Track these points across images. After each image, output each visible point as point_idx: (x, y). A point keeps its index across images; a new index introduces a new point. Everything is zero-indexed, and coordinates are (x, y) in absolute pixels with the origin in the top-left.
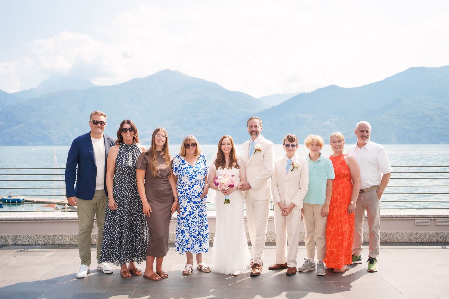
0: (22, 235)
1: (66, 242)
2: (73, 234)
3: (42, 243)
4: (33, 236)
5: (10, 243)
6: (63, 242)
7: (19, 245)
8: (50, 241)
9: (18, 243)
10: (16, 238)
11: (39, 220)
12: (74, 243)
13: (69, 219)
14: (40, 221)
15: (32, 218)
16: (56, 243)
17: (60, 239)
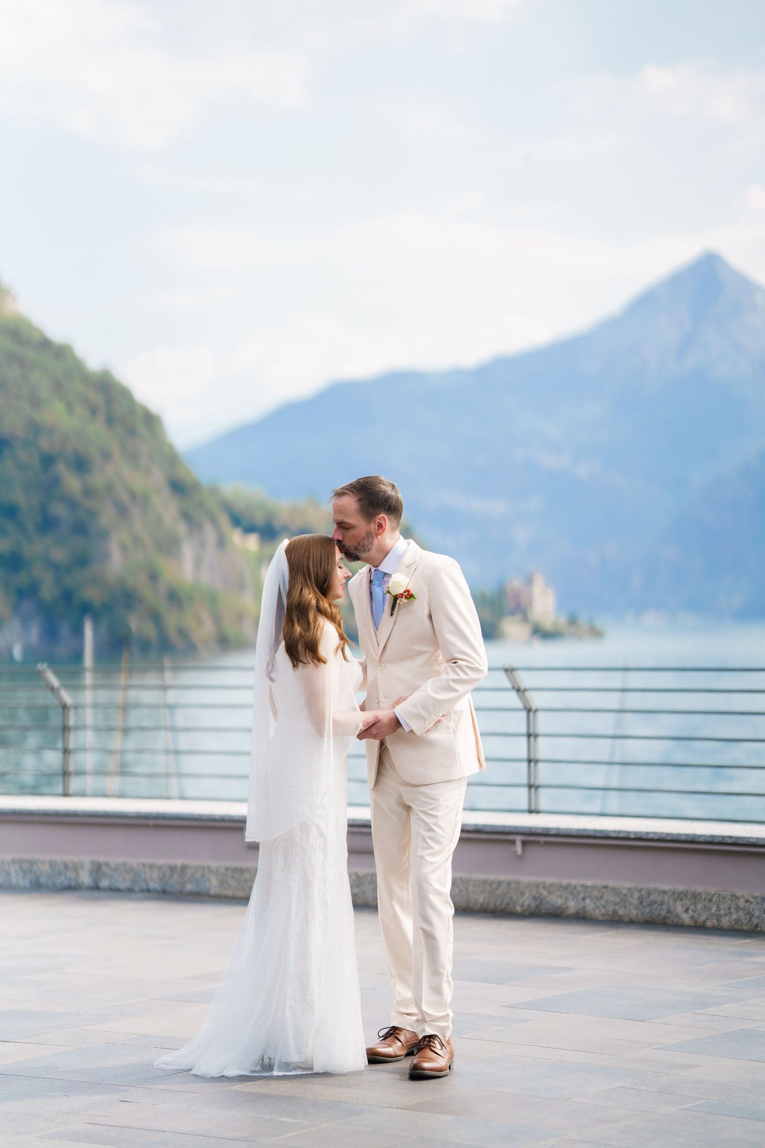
0: (111, 860)
1: (212, 887)
2: (228, 864)
3: (157, 886)
4: (135, 866)
5: (85, 881)
6: (204, 886)
7: (104, 889)
8: (174, 882)
9: (101, 885)
10: (98, 869)
15: (131, 812)
17: (198, 876)
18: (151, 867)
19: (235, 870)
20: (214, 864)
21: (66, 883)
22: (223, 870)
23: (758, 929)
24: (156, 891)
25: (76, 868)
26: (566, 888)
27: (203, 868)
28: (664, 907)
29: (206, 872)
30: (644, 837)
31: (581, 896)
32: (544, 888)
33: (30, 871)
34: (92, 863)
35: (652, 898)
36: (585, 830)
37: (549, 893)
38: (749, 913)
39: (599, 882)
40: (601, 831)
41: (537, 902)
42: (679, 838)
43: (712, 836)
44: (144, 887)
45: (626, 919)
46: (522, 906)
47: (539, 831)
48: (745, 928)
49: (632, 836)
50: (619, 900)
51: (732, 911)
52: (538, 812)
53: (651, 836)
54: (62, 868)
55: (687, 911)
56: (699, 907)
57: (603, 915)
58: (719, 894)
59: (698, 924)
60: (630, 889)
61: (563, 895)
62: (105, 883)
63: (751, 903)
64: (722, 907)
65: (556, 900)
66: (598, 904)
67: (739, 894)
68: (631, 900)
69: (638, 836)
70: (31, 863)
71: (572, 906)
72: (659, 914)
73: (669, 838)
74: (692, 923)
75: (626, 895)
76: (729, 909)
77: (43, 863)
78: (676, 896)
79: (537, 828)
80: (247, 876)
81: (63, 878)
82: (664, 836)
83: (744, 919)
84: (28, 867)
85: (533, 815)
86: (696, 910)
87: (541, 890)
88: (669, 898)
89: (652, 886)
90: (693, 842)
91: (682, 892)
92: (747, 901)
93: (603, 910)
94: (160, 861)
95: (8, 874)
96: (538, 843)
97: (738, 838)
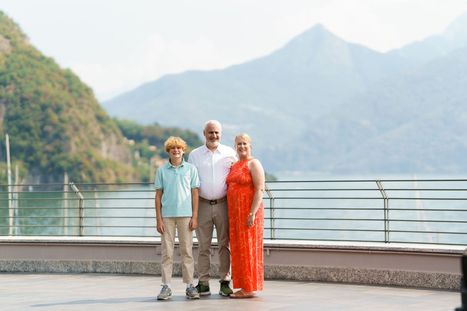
0: (102, 261)
1: (143, 271)
2: (150, 261)
3: (120, 271)
4: (111, 263)
5: (91, 269)
6: (140, 271)
7: (98, 272)
8: (127, 270)
9: (97, 271)
10: (96, 264)
11: (117, 243)
12: (150, 273)
13: (145, 243)
14: (118, 245)
15: (110, 241)
16: (133, 272)
17: (137, 266)
18: (118, 263)
19: (153, 263)
20: (144, 262)
21: (83, 270)
22: (148, 264)
23: (363, 282)
24: (120, 273)
25: (86, 264)
26: (287, 268)
27: (139, 263)
28: (326, 274)
29: (141, 264)
30: (318, 247)
31: (293, 271)
32: (278, 268)
33: (67, 265)
34: (93, 262)
35: (321, 271)
36: (294, 245)
37: (280, 270)
38: (359, 276)
39: (300, 266)
40: (301, 245)
41: (276, 274)
42: (332, 247)
43: (345, 246)
44: (115, 271)
45: (311, 280)
46: (269, 275)
47: (276, 246)
48: (358, 282)
49: (313, 247)
50: (308, 272)
51: (353, 275)
52: (275, 239)
53: (321, 247)
54: (81, 264)
55: (335, 276)
56: (340, 274)
57: (301, 278)
58: (348, 269)
59: (339, 281)
60: (312, 268)
61: (286, 270)
62: (99, 270)
63: (360, 272)
64: (349, 274)
65: (283, 273)
66: (300, 274)
67: (355, 269)
68: (313, 272)
69: (316, 247)
70: (68, 262)
71: (289, 275)
72: (324, 277)
73: (328, 247)
74: (337, 281)
75: (311, 270)
76: (352, 275)
77: (73, 262)
78: (331, 270)
79: (275, 244)
80: (158, 266)
81: (81, 268)
82: (326, 246)
83: (357, 278)
84: (66, 264)
85: (273, 240)
86: (339, 275)
87: (277, 269)
88: (328, 271)
89: (321, 266)
90: (337, 249)
91: (333, 268)
92: (359, 271)
93: (302, 276)
94: (122, 261)
95: (58, 267)
96: (276, 250)
97: (355, 247)
